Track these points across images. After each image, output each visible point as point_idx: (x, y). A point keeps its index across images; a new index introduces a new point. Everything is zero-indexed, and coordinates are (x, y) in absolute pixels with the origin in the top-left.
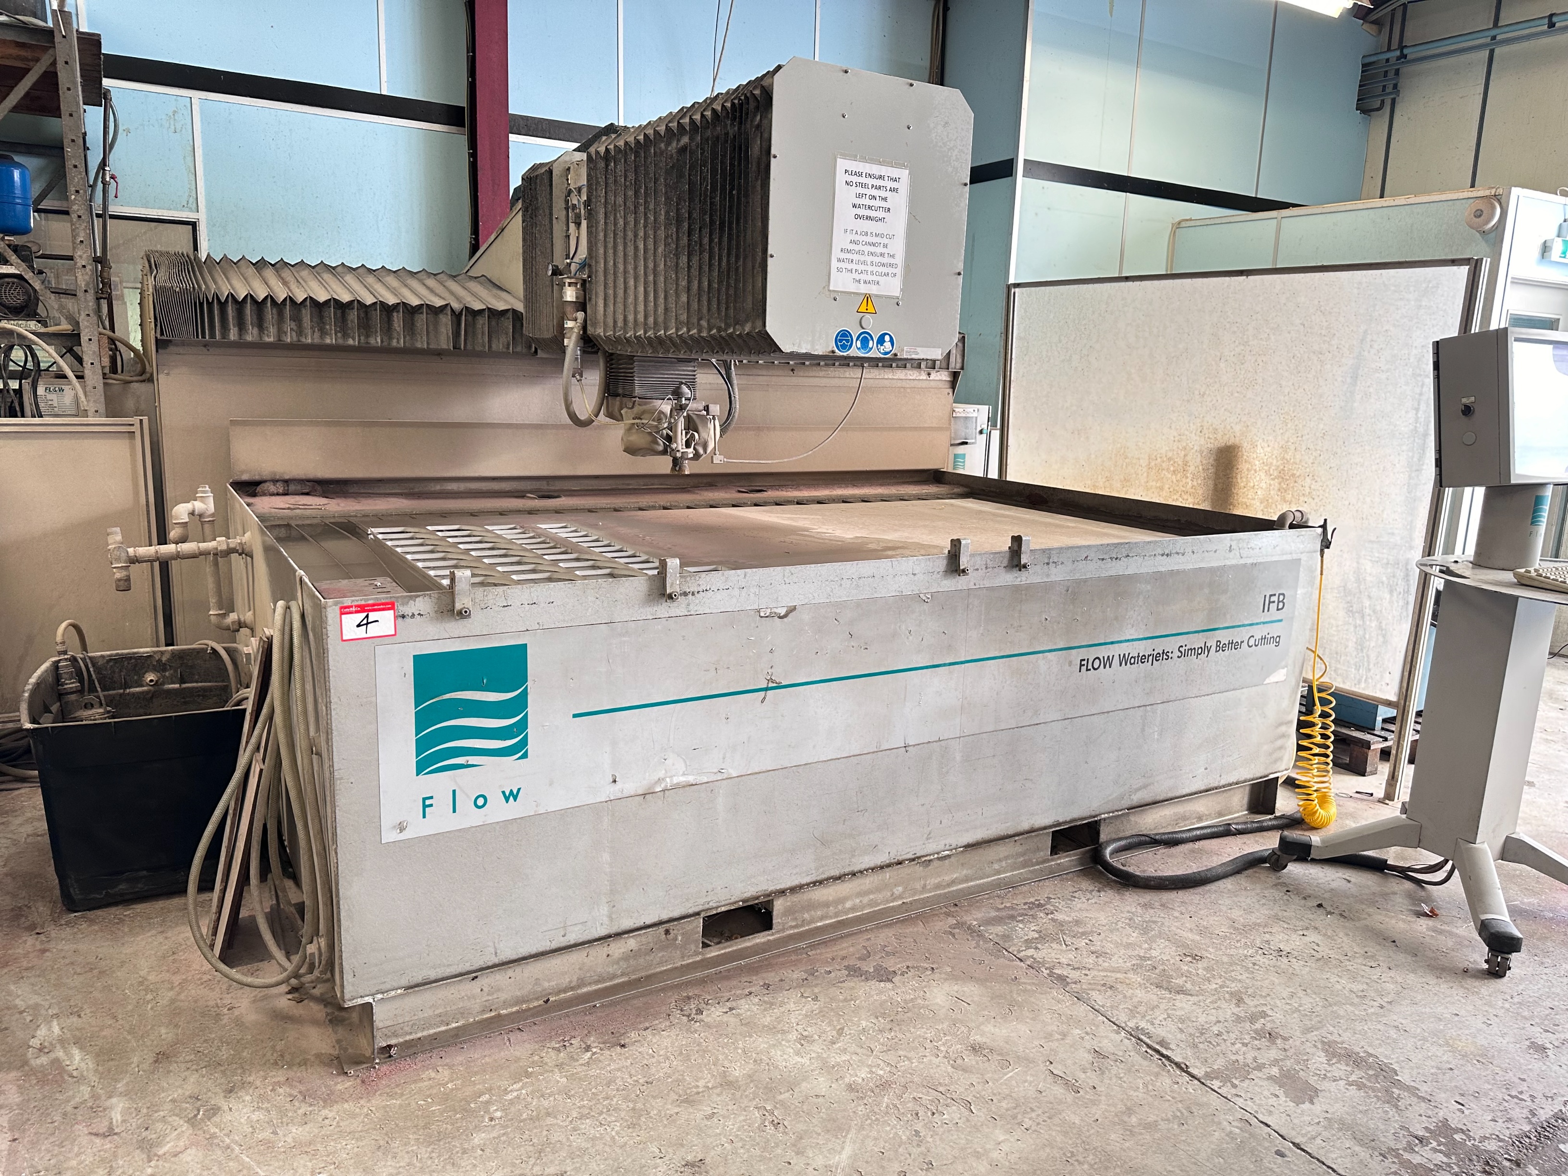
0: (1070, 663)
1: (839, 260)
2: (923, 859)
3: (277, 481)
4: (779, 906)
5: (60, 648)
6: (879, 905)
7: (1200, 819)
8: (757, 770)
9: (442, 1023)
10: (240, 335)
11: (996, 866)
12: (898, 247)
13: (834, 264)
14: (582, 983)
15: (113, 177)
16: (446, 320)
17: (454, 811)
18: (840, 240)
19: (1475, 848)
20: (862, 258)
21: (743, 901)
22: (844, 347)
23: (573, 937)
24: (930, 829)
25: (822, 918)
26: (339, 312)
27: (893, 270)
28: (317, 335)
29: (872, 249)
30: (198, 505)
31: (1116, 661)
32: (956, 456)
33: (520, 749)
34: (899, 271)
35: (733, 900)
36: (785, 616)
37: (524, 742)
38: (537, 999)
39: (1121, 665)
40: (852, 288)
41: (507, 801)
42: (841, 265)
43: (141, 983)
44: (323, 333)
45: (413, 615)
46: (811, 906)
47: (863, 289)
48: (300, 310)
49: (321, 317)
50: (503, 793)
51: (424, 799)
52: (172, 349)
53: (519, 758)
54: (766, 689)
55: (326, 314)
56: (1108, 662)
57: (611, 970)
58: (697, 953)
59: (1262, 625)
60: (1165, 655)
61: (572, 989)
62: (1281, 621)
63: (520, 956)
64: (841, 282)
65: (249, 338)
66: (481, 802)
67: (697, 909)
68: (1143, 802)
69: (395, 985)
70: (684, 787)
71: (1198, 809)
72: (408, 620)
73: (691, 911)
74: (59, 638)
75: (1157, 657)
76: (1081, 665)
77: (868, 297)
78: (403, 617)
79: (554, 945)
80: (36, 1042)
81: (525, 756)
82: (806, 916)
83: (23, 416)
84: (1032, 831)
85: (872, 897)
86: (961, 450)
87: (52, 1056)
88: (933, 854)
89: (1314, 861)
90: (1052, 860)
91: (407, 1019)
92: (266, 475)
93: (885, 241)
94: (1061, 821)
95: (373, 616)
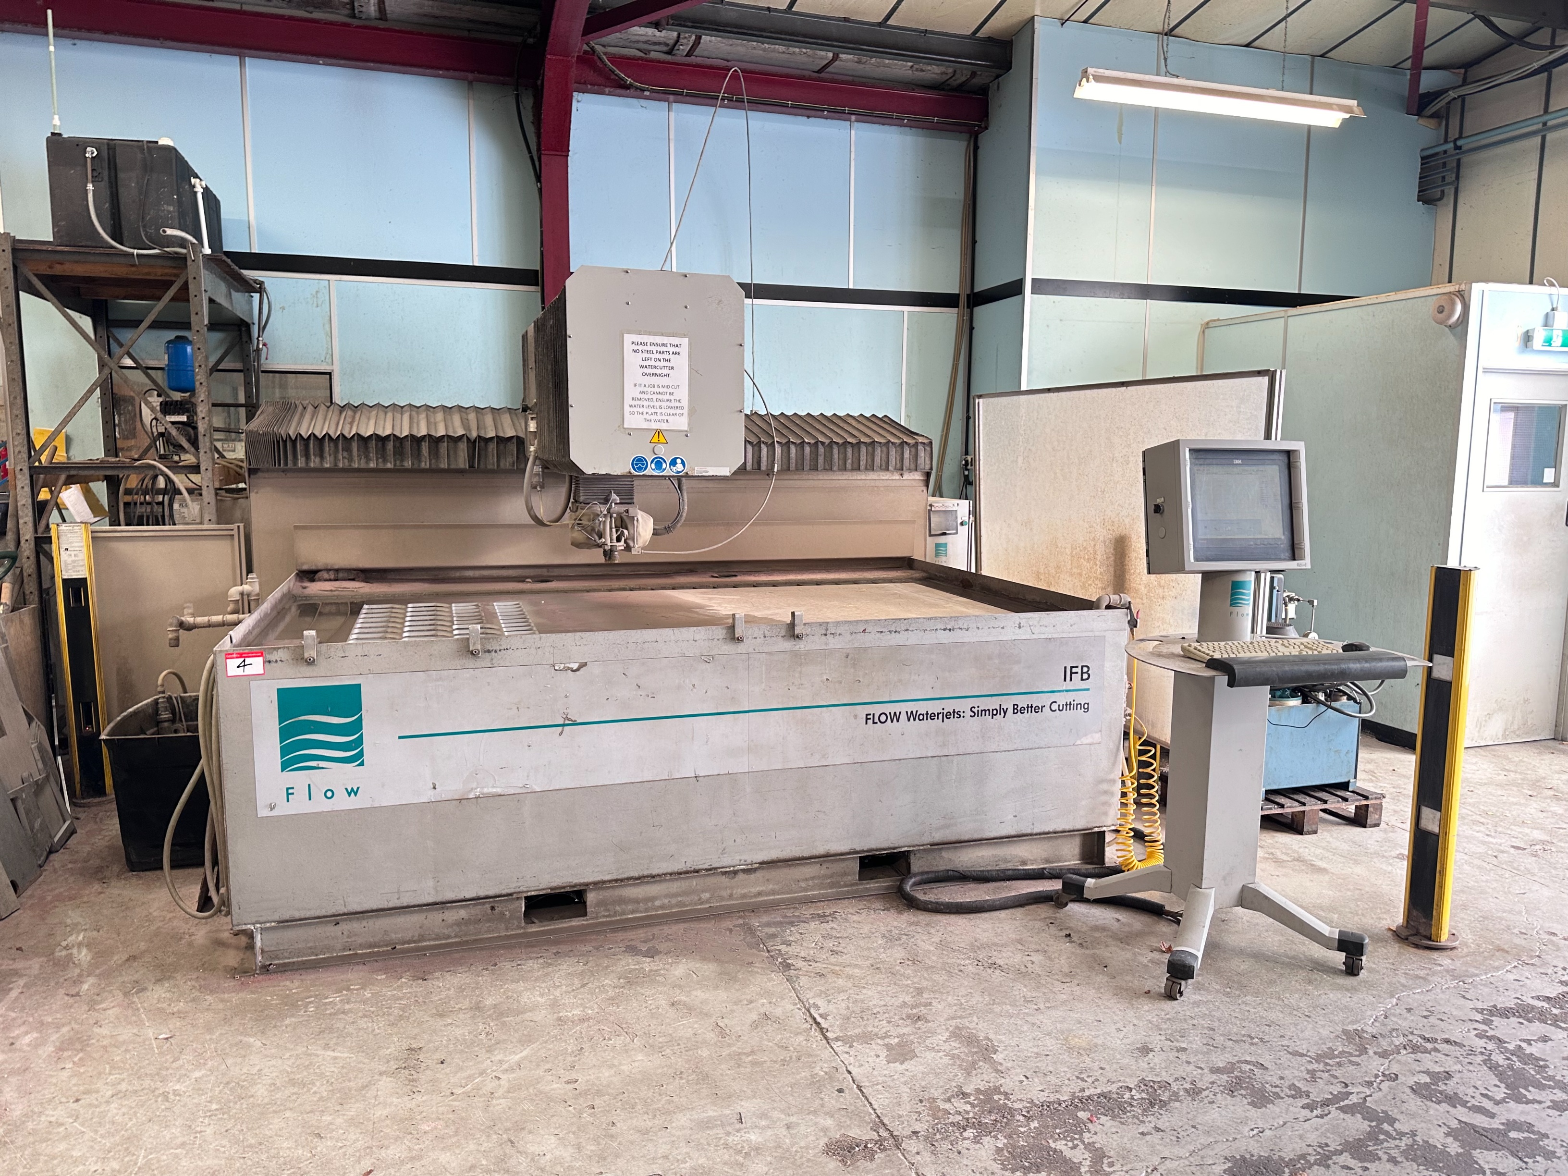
0: (856, 717)
1: (631, 406)
2: (719, 870)
3: (330, 570)
4: (591, 897)
5: (160, 689)
6: (687, 906)
7: (1024, 863)
8: (557, 788)
9: (313, 954)
10: (307, 463)
11: (803, 885)
12: (683, 394)
13: (627, 409)
14: (422, 938)
15: (265, 345)
16: (463, 446)
17: (310, 799)
18: (630, 392)
19: (1198, 892)
20: (652, 404)
21: (551, 889)
22: (640, 469)
23: (405, 901)
24: (724, 845)
25: (633, 912)
26: (380, 444)
27: (681, 411)
28: (363, 461)
29: (660, 397)
30: (246, 588)
31: (903, 717)
32: (937, 545)
33: (358, 759)
34: (685, 412)
35: (541, 887)
36: (578, 670)
37: (361, 754)
38: (387, 946)
39: (909, 720)
40: (645, 425)
41: (349, 795)
42: (632, 409)
43: (147, 916)
44: (368, 459)
45: (276, 661)
46: (622, 901)
47: (655, 426)
48: (351, 444)
49: (367, 448)
50: (346, 789)
51: (288, 789)
52: (260, 474)
53: (358, 765)
54: (564, 725)
55: (370, 445)
56: (896, 717)
57: (446, 931)
58: (519, 927)
59: (1065, 693)
60: (956, 714)
61: (415, 942)
62: (1088, 690)
63: (364, 909)
64: (632, 421)
65: (312, 465)
66: (329, 794)
67: (509, 891)
68: (946, 840)
69: (270, 918)
70: (493, 796)
71: (1020, 854)
72: (273, 664)
73: (504, 892)
74: (160, 682)
75: (948, 715)
76: (867, 719)
77: (659, 432)
78: (269, 662)
79: (391, 905)
80: (64, 944)
81: (362, 764)
82: (618, 908)
83: (164, 524)
84: (827, 856)
85: (679, 899)
86: (942, 540)
87: (69, 951)
88: (730, 867)
89: (1087, 901)
90: (862, 884)
91: (286, 947)
92: (320, 568)
93: (671, 390)
94: (858, 849)
95: (248, 661)
